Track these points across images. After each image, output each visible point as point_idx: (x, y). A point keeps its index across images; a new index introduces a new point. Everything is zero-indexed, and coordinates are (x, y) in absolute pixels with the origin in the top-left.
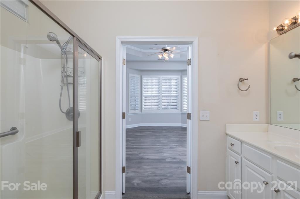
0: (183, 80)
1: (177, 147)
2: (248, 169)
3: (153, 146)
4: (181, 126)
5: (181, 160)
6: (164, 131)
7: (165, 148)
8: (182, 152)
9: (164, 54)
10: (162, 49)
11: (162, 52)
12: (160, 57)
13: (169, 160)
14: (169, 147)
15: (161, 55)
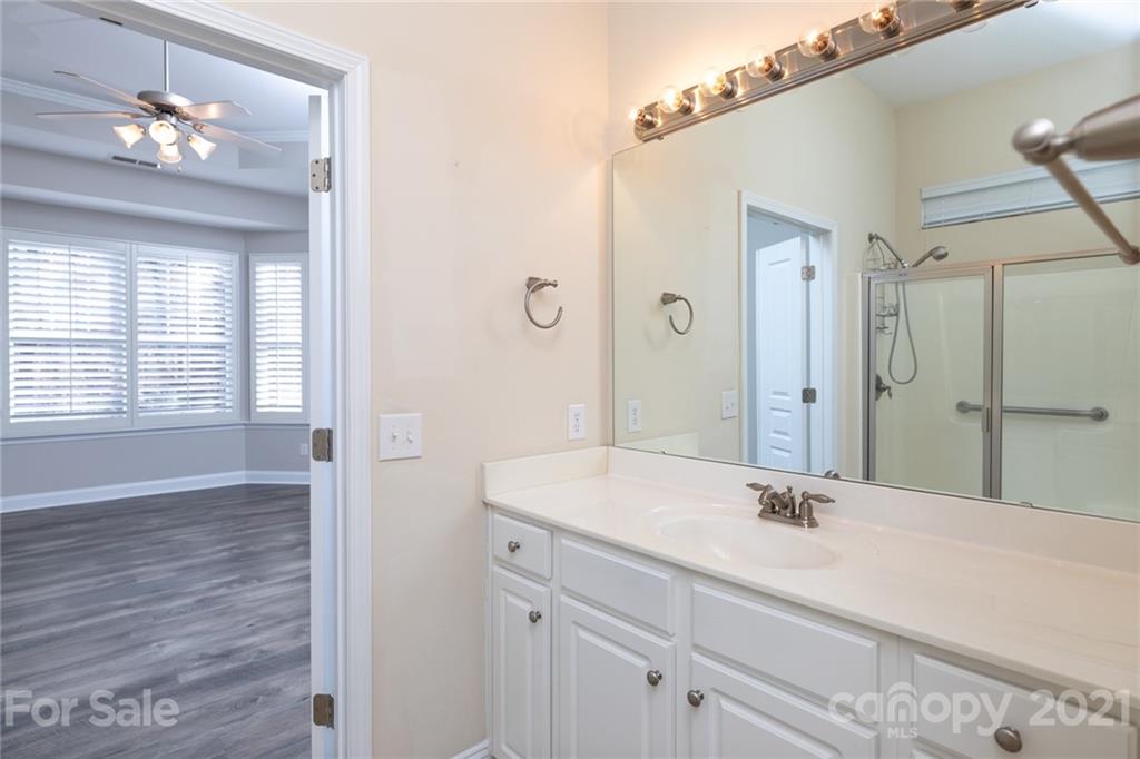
0: (255, 271)
1: (238, 588)
2: (583, 634)
3: (84, 617)
4: (244, 482)
5: (262, 652)
6: (155, 522)
7: (169, 613)
8: (264, 611)
9: (156, 130)
10: (141, 96)
11: (138, 116)
12: (129, 135)
13: (194, 676)
14: (189, 600)
15: (135, 126)
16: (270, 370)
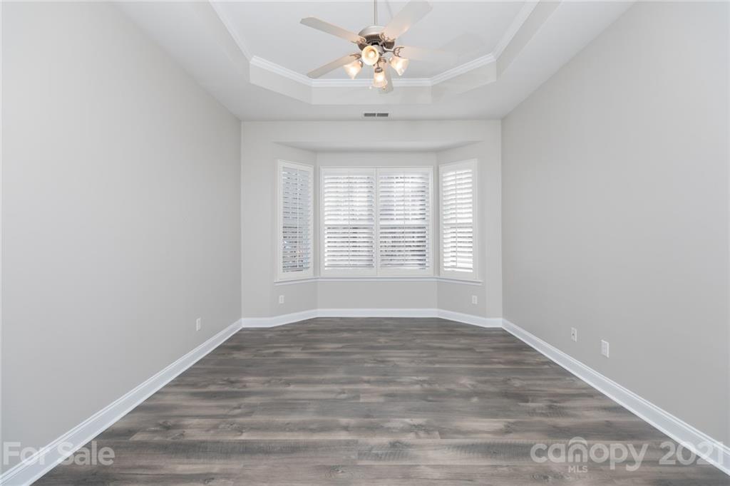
0: (443, 177)
4: (437, 317)
9: (367, 56)
12: (353, 70)
14: (386, 440)
15: (355, 62)
16: (452, 252)
